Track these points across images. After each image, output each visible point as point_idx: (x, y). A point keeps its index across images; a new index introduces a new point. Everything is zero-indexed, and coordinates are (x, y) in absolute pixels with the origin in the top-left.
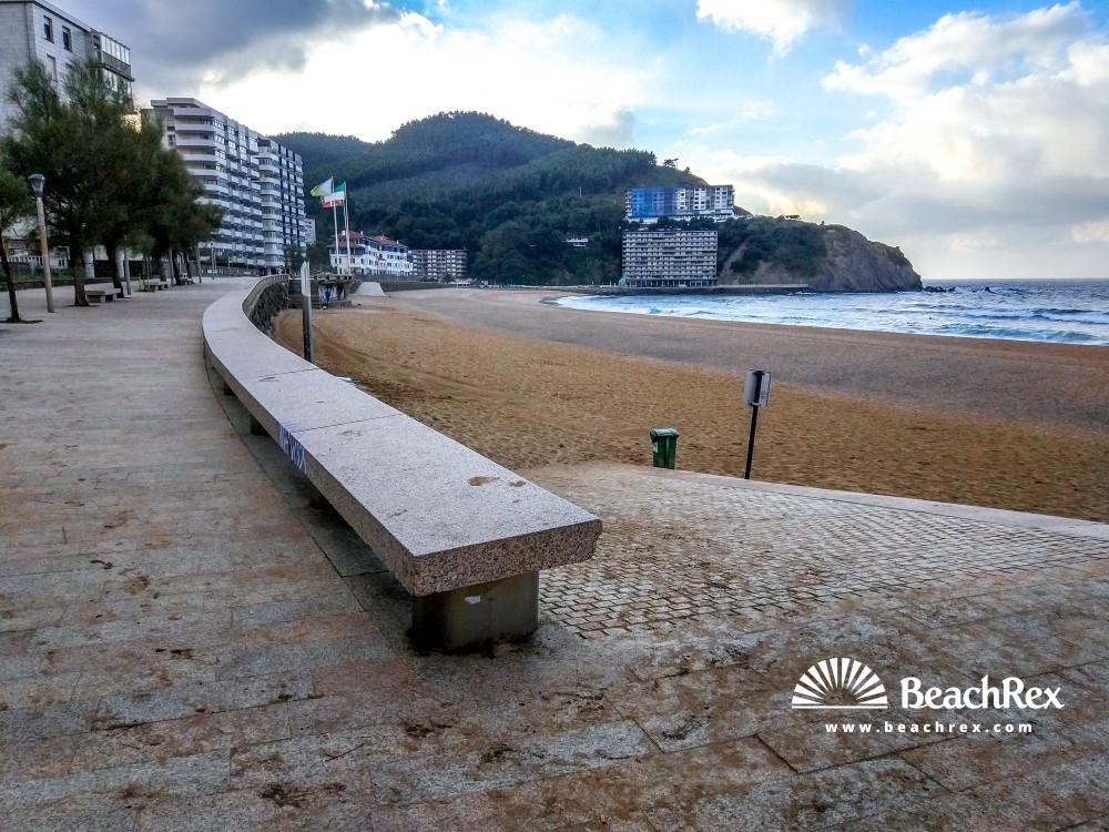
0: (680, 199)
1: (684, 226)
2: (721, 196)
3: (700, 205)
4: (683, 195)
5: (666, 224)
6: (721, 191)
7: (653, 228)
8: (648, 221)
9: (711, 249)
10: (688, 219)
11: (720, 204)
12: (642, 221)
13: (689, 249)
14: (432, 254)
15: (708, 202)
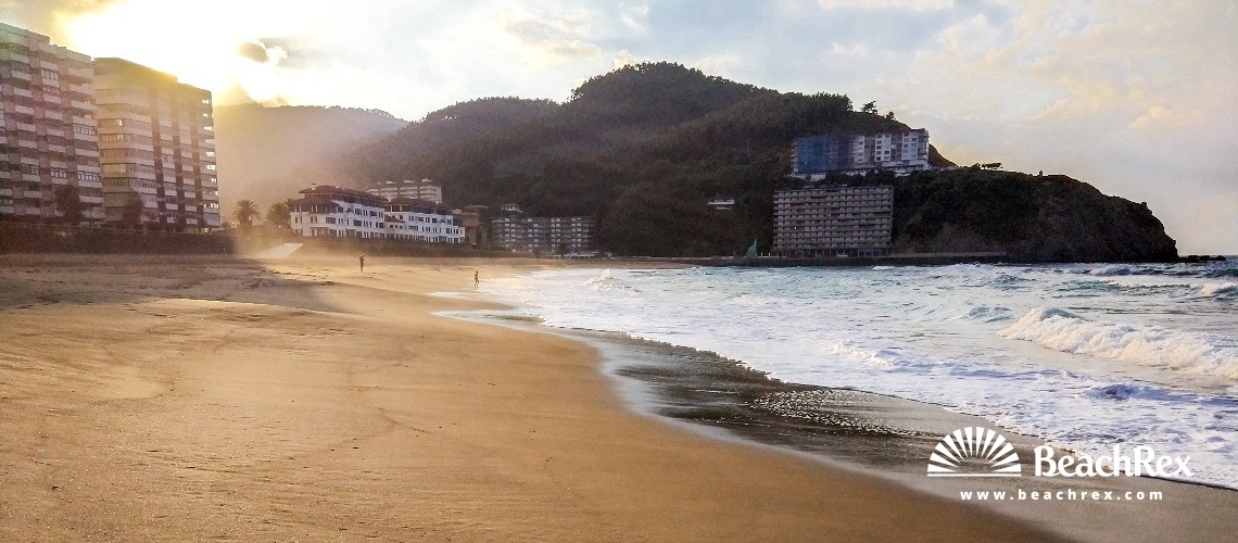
0: (859, 149)
1: (857, 182)
2: (910, 143)
3: (882, 156)
4: (861, 143)
5: (835, 180)
6: (911, 136)
7: (818, 184)
8: (816, 177)
9: (886, 208)
10: (863, 174)
11: (909, 155)
12: (809, 178)
13: (856, 210)
14: (556, 222)
15: (893, 151)
